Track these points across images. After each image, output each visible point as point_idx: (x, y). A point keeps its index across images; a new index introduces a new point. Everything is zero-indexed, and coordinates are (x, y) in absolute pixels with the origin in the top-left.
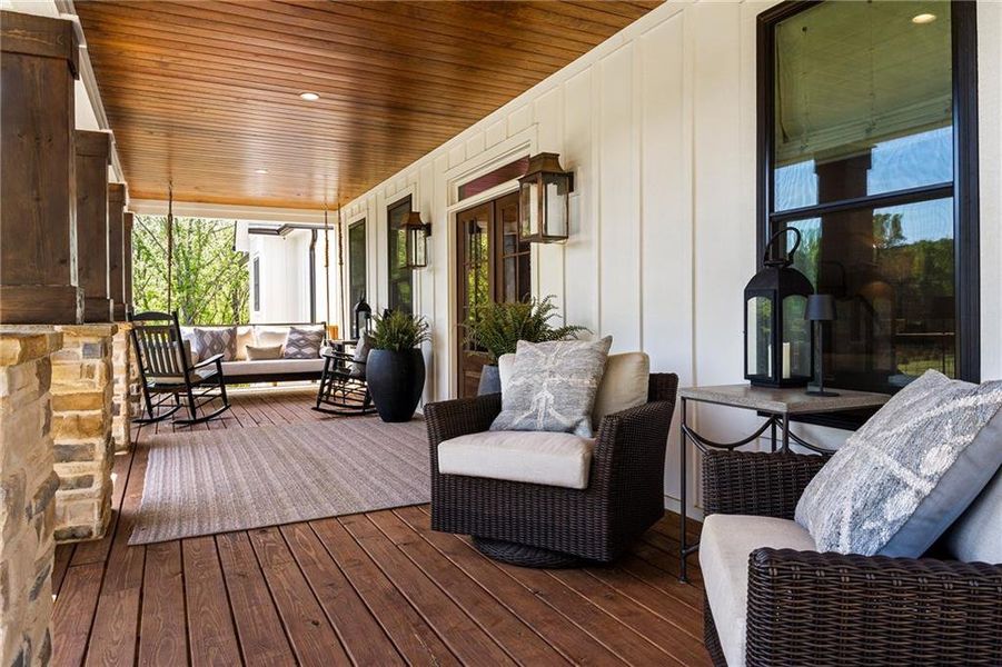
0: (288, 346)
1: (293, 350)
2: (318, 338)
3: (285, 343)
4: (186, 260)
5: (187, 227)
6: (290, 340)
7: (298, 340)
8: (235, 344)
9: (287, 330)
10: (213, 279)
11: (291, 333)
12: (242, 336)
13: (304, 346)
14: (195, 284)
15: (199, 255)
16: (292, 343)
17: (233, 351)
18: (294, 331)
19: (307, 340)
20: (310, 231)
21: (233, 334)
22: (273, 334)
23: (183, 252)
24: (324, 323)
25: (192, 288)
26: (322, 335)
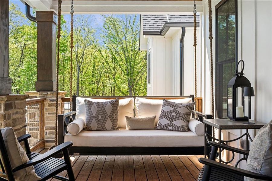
0: (161, 117)
1: (165, 122)
2: (187, 111)
3: (159, 114)
4: (130, 62)
5: (130, 49)
6: (163, 112)
7: (170, 112)
8: (117, 114)
9: (161, 102)
10: (140, 70)
11: (164, 105)
12: (123, 107)
13: (176, 119)
14: (133, 72)
15: (135, 60)
16: (164, 115)
17: (114, 120)
18: (166, 104)
19: (177, 113)
20: (180, 28)
21: (115, 105)
22: (149, 105)
23: (129, 59)
24: (192, 96)
25: (132, 75)
26: (190, 107)
